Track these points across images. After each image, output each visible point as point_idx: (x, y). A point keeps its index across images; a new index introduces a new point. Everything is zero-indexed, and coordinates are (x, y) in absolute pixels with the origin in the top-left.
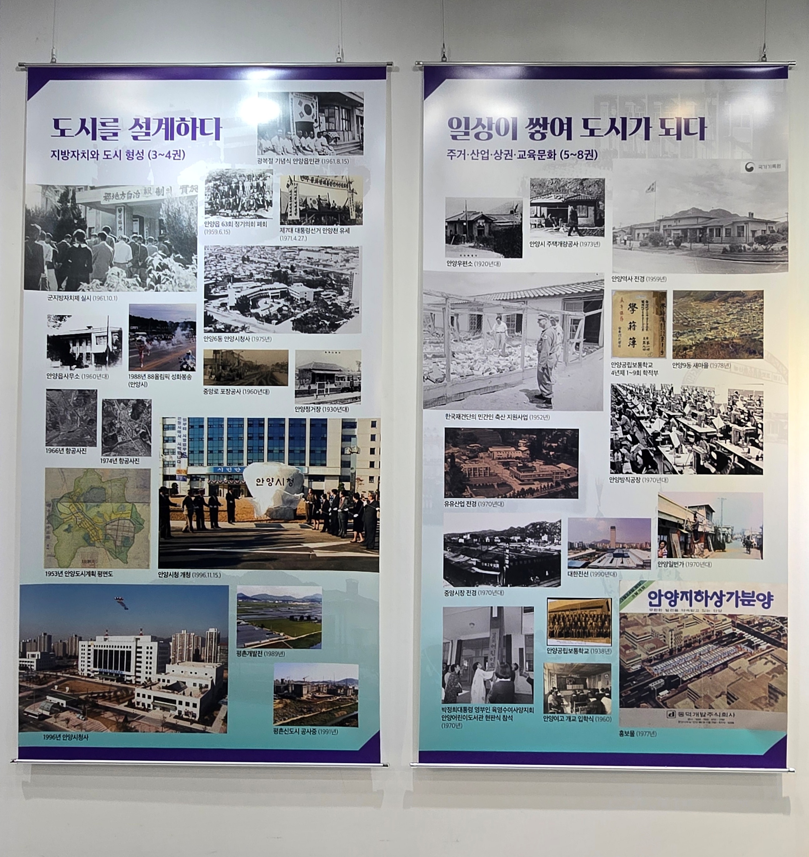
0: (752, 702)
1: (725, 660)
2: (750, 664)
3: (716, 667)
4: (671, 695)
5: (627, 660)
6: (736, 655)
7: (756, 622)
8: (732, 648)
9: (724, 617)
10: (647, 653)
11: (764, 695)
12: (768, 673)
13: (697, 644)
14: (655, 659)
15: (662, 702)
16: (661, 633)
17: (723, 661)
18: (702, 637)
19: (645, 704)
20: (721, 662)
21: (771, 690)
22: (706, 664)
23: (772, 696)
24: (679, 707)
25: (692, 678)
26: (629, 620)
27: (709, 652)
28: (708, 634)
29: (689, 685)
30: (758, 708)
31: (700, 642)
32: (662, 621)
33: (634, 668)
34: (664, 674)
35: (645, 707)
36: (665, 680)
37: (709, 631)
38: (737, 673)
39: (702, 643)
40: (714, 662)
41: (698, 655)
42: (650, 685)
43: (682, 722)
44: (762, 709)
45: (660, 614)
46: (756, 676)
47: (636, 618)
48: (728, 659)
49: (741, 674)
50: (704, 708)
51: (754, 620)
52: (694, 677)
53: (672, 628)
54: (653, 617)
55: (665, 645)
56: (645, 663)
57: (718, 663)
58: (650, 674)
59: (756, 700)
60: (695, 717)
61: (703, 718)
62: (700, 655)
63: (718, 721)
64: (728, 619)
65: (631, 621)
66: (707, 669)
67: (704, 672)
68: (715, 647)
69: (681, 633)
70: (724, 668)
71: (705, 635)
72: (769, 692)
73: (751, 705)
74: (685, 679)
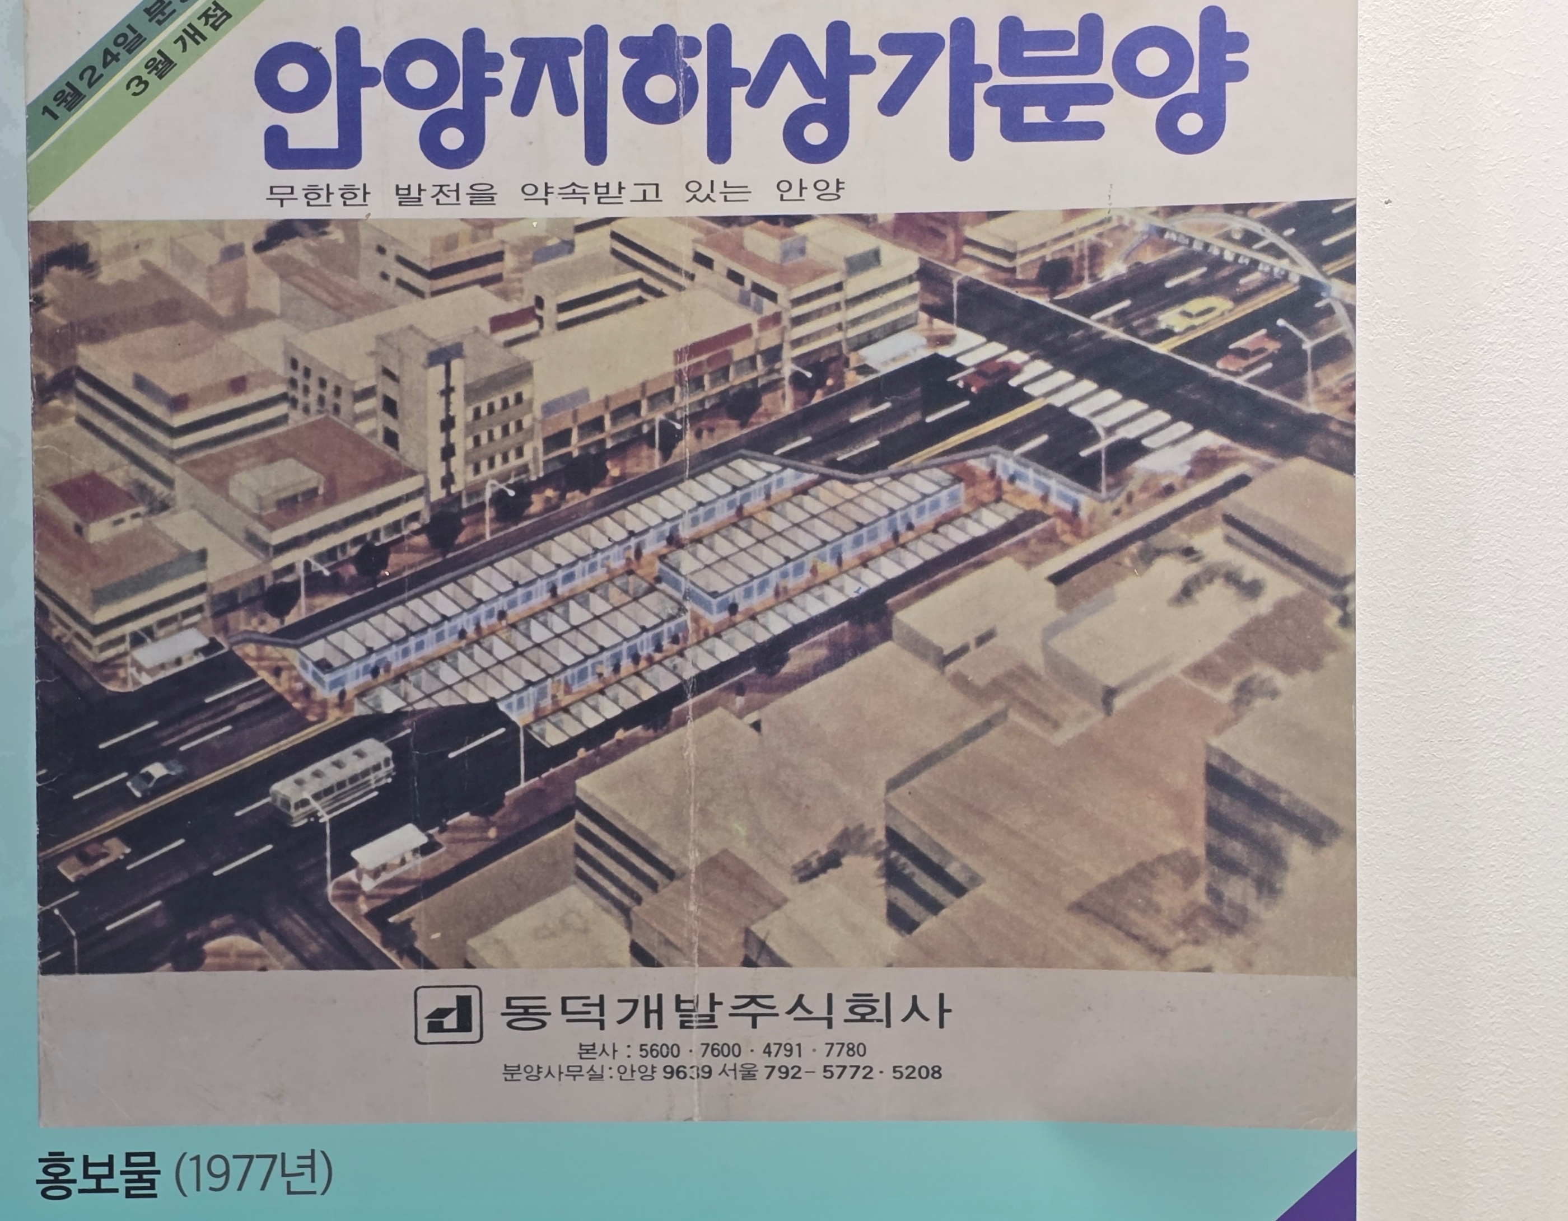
0: (1078, 907)
1: (872, 580)
2: (1067, 602)
3: (798, 633)
4: (443, 860)
5: (100, 598)
6: (956, 536)
7: (1113, 269)
8: (923, 483)
9: (863, 242)
10: (253, 540)
11: (1177, 843)
12: (1202, 670)
13: (650, 460)
14: (316, 584)
15: (377, 917)
16: (364, 375)
17: (851, 589)
18: (684, 401)
19: (241, 942)
20: (835, 599)
21: (1226, 804)
22: (715, 618)
23: (1236, 848)
24: (510, 961)
25: (608, 728)
26: (107, 275)
27: (741, 517)
28: (736, 379)
29: (586, 786)
30: (1127, 952)
31: (670, 438)
32: (367, 282)
33: (149, 655)
34: (390, 703)
35: (242, 962)
36: (400, 751)
37: (740, 351)
38: (961, 682)
39: (687, 446)
40: (783, 596)
41: (653, 546)
42: (283, 788)
43: (535, 1074)
44: (1160, 953)
45: (347, 225)
46: (1110, 694)
47: (157, 257)
48: (890, 569)
49: (996, 687)
50: (706, 960)
51: (1096, 252)
52: (628, 718)
53: (445, 335)
54: (294, 249)
55: (393, 472)
56: (241, 621)
57: (815, 608)
58: (278, 703)
59: (1114, 886)
60: (637, 1032)
61: (696, 1037)
62: (674, 541)
63: (812, 1060)
64: (889, 251)
65: (123, 287)
66: (725, 652)
67: (706, 679)
68: (792, 479)
69: (523, 372)
70: (861, 647)
71: (710, 389)
72: (1215, 819)
73: (1077, 926)
74: (553, 738)
